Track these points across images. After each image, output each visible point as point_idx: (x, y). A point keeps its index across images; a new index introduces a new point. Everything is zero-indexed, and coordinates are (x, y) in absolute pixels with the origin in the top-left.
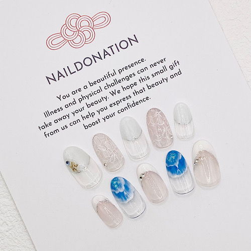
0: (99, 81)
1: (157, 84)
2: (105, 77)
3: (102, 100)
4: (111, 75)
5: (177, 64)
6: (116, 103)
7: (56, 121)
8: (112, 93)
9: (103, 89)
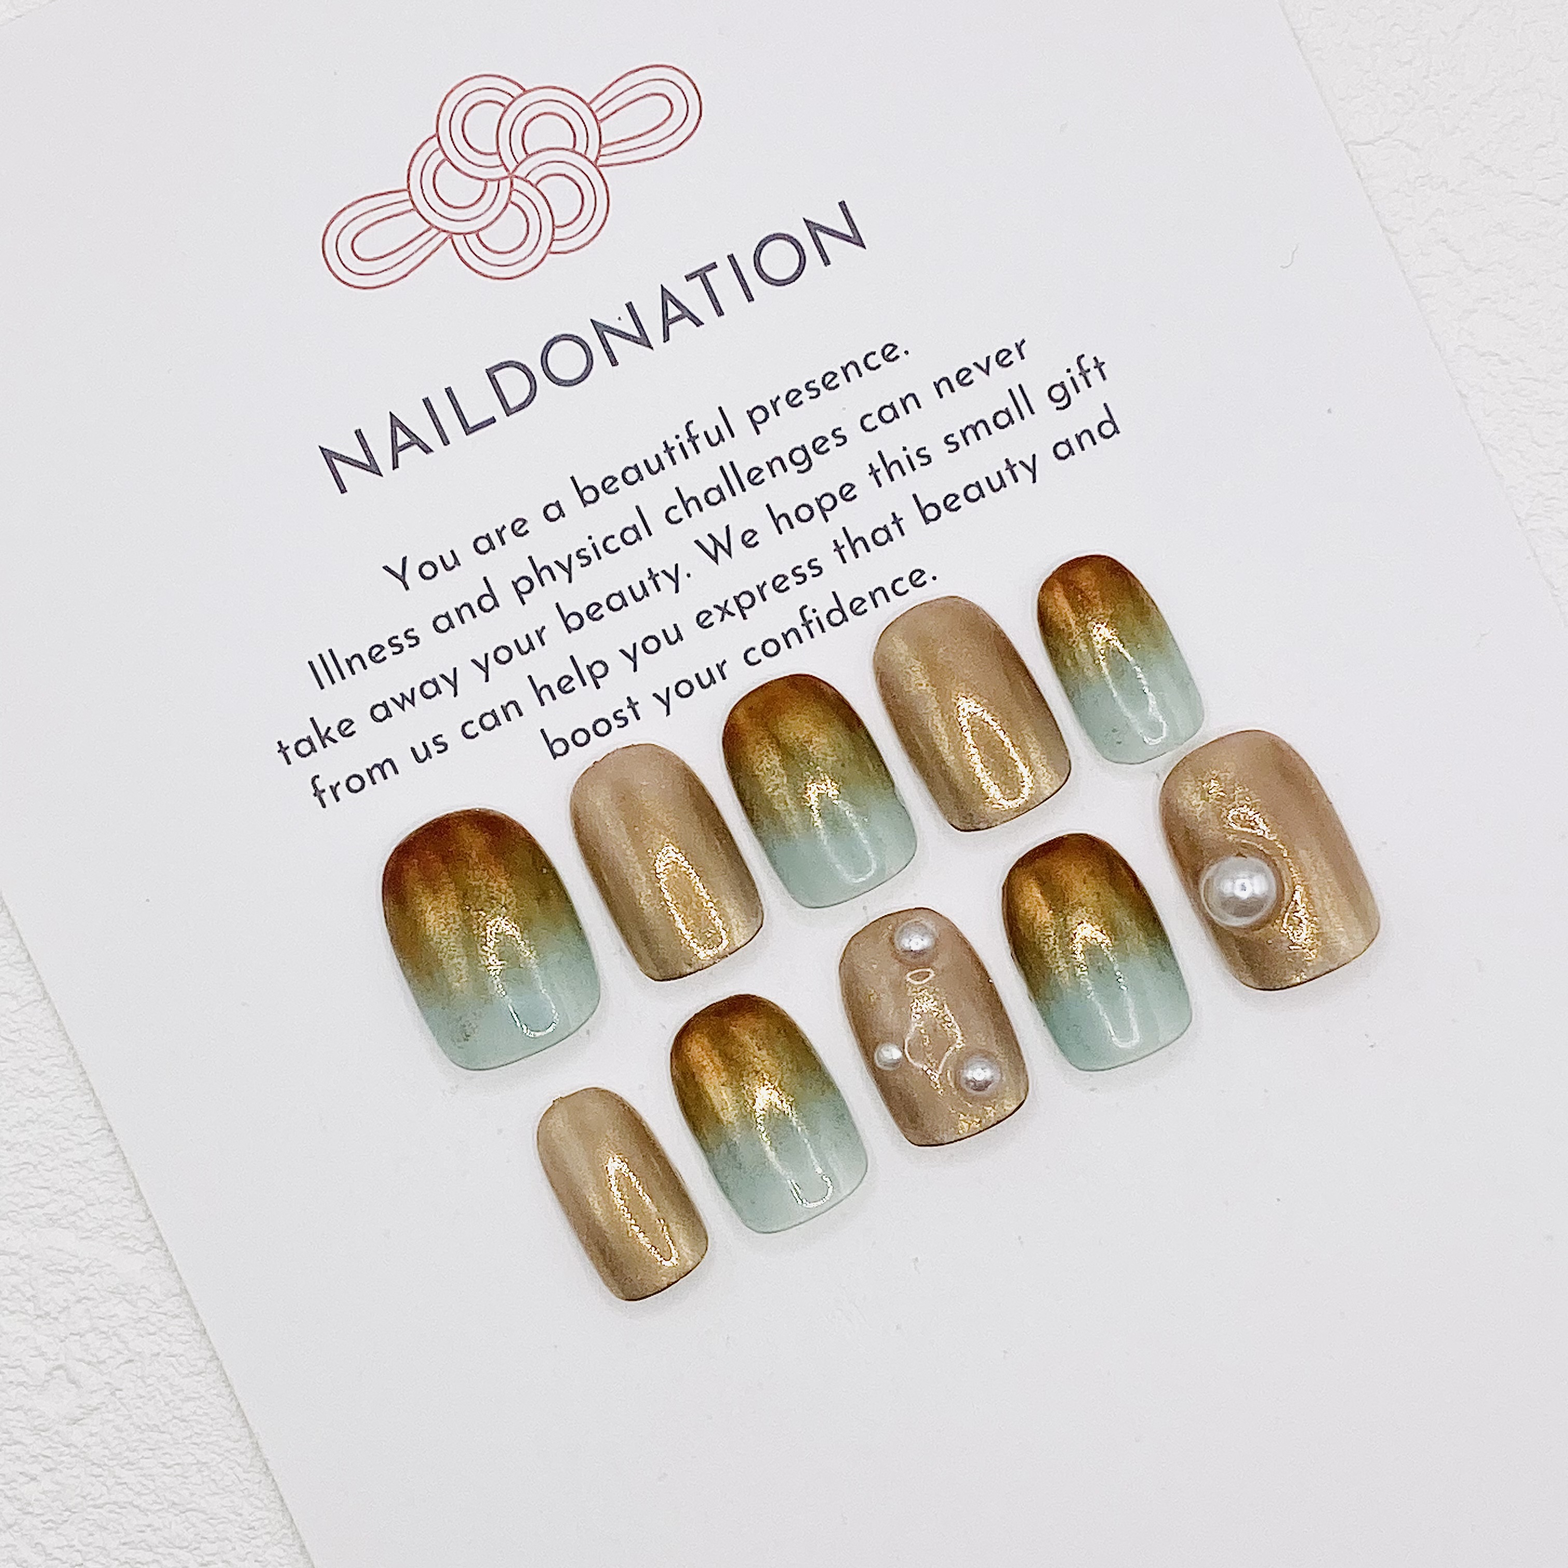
0: (632, 475)
1: (973, 493)
2: (668, 450)
3: (650, 585)
4: (702, 442)
5: (1094, 375)
6: (732, 607)
7: (380, 713)
8: (710, 546)
9: (656, 520)
